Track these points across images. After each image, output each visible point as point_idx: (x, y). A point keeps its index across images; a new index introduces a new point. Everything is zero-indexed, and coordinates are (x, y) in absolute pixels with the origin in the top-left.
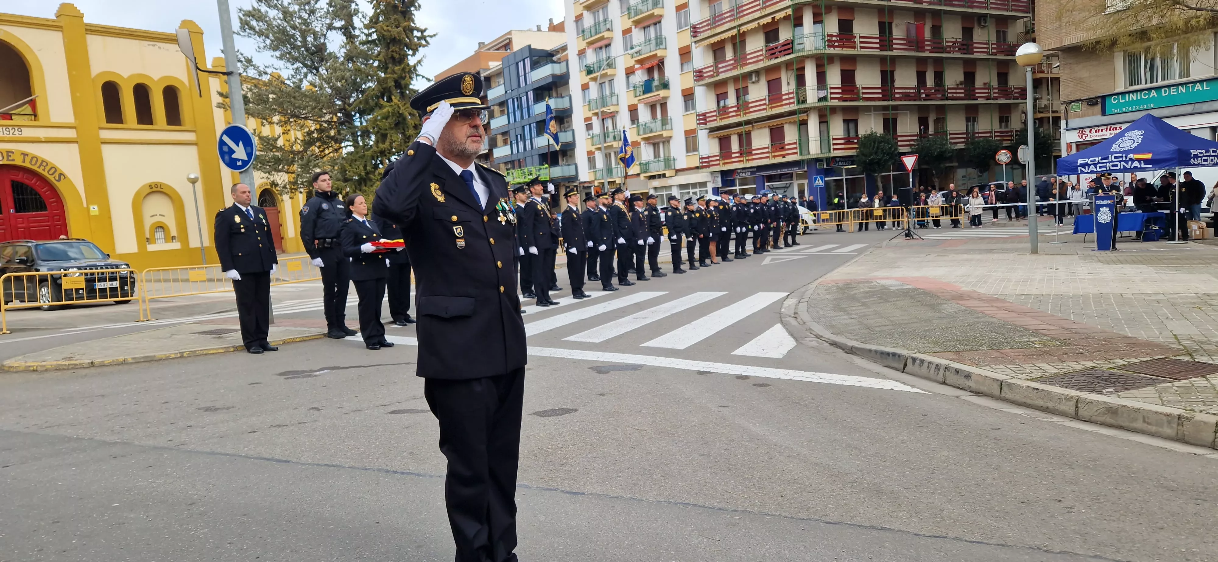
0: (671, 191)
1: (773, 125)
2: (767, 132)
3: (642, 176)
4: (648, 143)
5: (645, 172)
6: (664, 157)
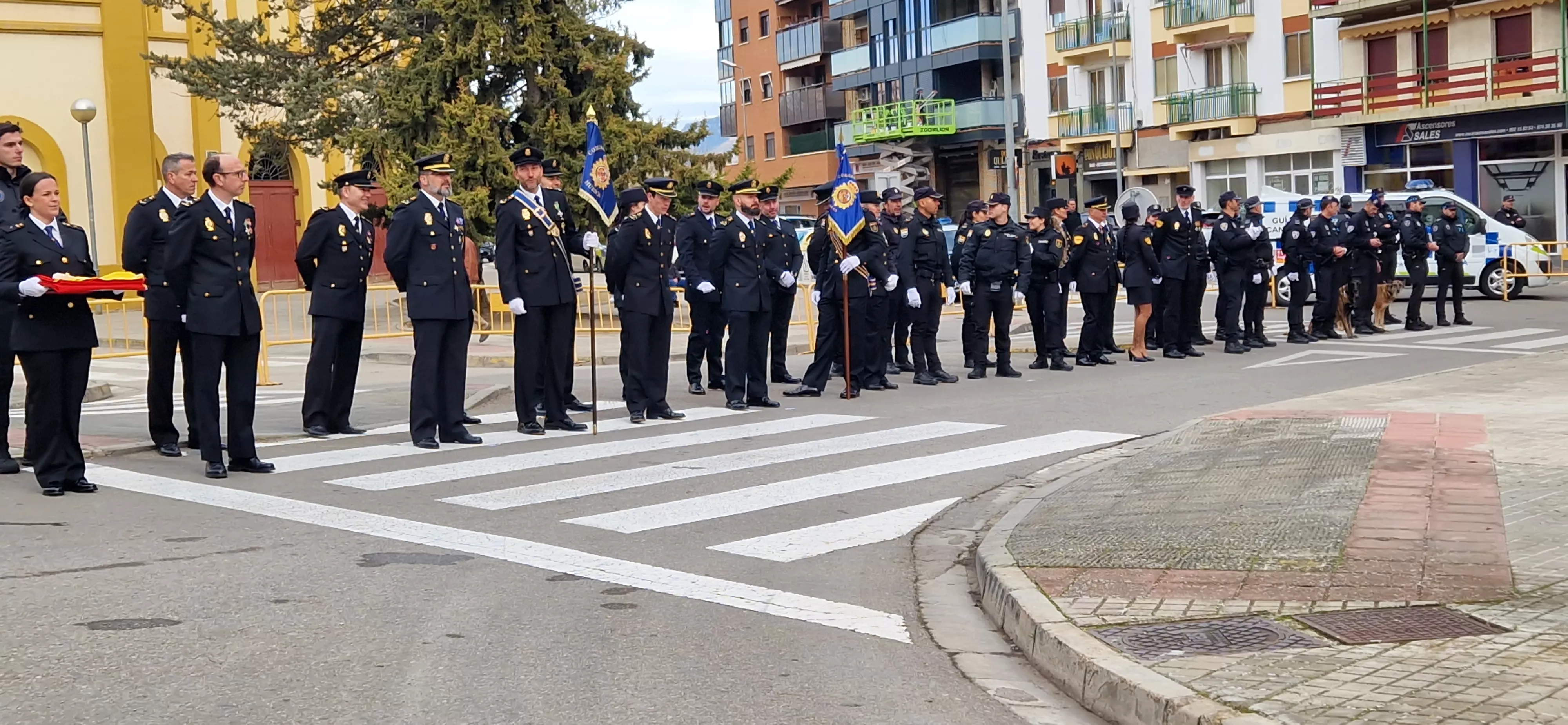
0: (1245, 172)
1: (1502, 11)
2: (1486, 28)
3: (1173, 130)
4: (1191, 49)
6: (1232, 83)
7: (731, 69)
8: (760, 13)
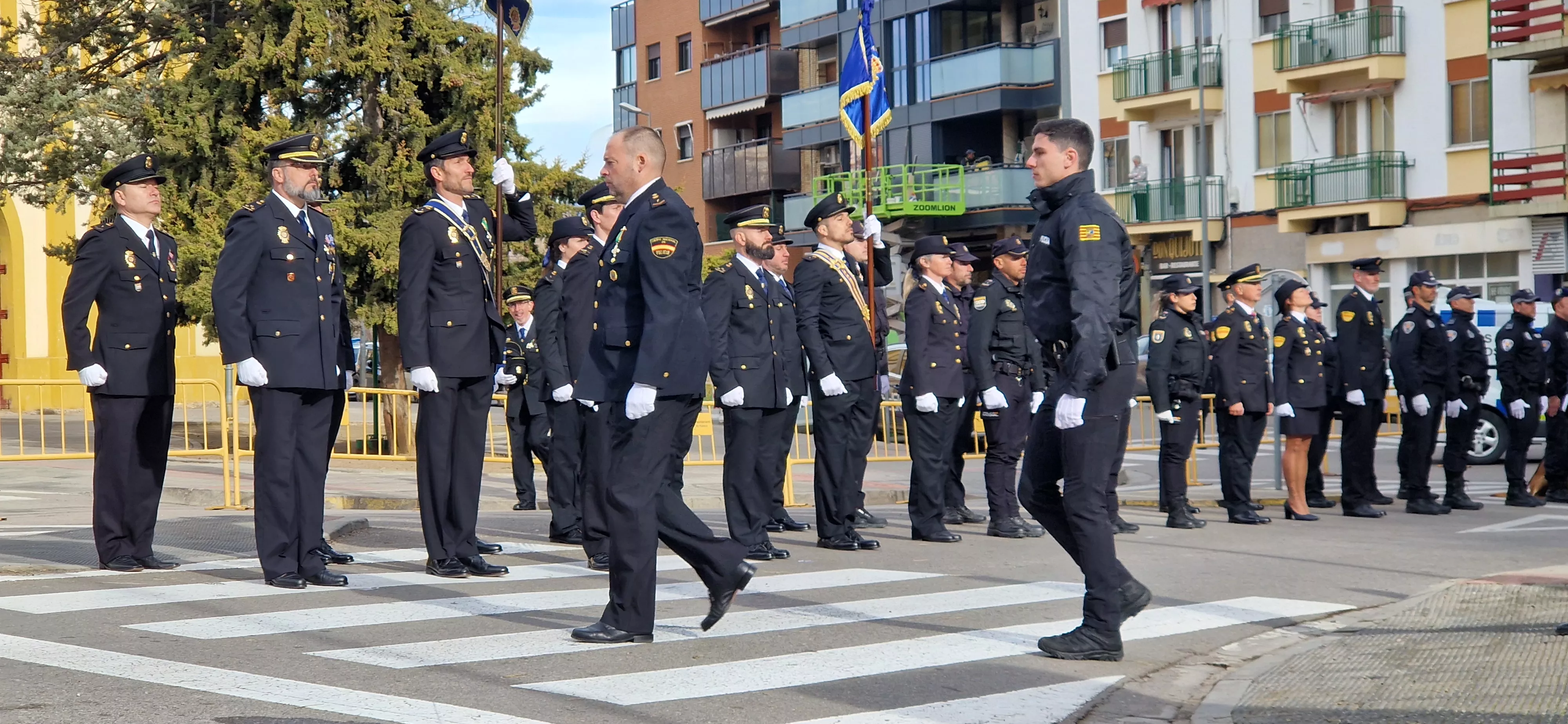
0: (1388, 281)
3: (1284, 218)
4: (1312, 101)
5: (1297, 206)
6: (1371, 152)
7: (633, 116)
8: (679, 37)
